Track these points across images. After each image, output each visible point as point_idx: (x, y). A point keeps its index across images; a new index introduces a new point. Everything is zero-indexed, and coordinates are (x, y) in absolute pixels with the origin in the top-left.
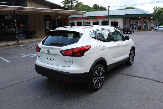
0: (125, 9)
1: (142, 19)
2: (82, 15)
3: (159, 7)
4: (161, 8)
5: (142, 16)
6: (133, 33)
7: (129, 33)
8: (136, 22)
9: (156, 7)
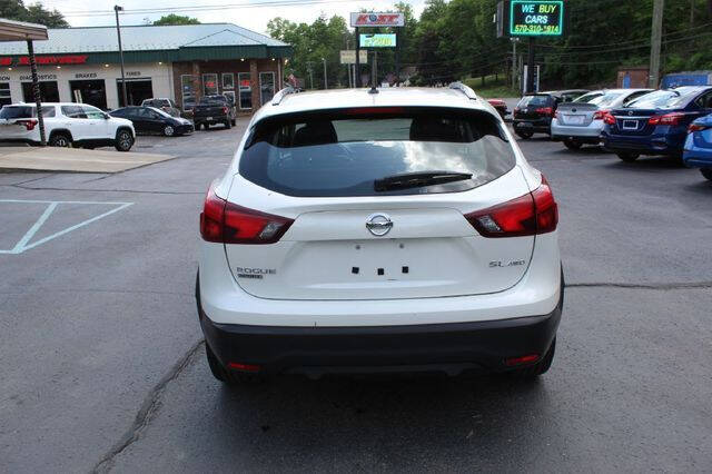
0: (157, 24)
1: (253, 68)
2: (26, 43)
3: (286, 22)
4: (295, 26)
5: (252, 56)
6: (234, 125)
7: (218, 125)
8: (228, 81)
9: (275, 20)
